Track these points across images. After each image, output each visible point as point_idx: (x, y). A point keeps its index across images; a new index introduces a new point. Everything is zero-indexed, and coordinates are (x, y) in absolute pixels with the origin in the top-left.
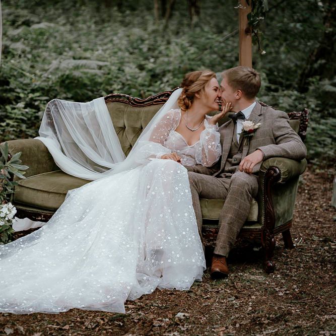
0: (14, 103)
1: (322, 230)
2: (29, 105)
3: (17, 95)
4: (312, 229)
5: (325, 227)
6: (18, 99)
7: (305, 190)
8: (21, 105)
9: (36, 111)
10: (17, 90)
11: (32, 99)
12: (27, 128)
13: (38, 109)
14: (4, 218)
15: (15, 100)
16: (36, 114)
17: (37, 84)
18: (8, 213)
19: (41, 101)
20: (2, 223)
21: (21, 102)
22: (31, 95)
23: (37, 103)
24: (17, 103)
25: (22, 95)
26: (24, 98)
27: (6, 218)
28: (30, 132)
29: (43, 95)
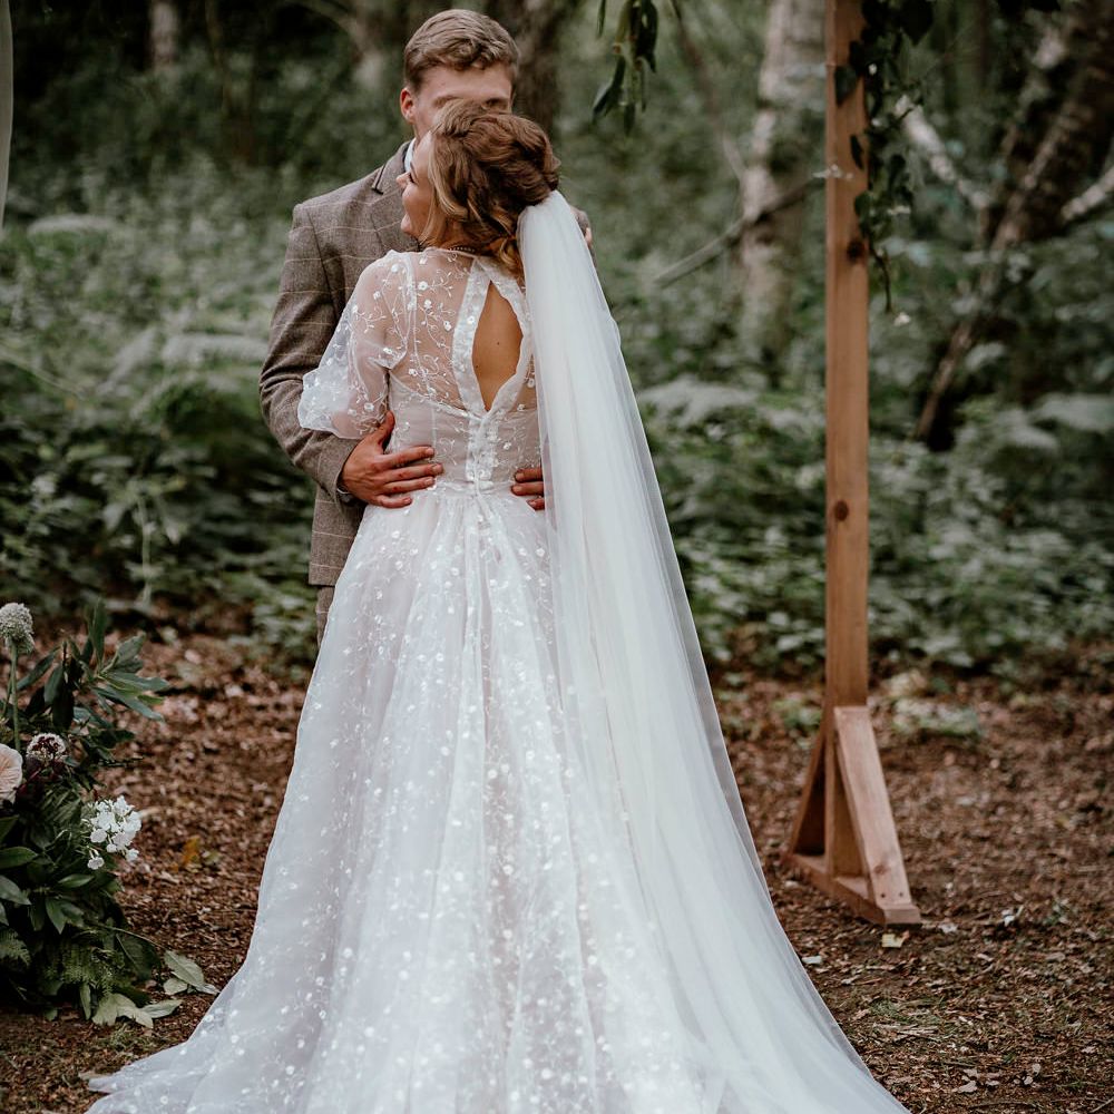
0: (21, 477)
1: (1079, 881)
2: (68, 485)
3: (30, 451)
4: (1047, 880)
5: (1084, 875)
6: (33, 466)
7: (988, 759)
8: (44, 485)
9: (96, 504)
10: (28, 435)
11: (78, 465)
12: (73, 560)
13: (99, 497)
14: (103, 845)
15: (22, 467)
16: (97, 516)
17: (89, 416)
18: (115, 828)
19: (109, 471)
20: (95, 862)
21: (43, 473)
22: (75, 453)
23: (97, 479)
24: (31, 478)
25: (46, 453)
26: (54, 462)
27: (111, 848)
28: (82, 573)
29: (113, 450)
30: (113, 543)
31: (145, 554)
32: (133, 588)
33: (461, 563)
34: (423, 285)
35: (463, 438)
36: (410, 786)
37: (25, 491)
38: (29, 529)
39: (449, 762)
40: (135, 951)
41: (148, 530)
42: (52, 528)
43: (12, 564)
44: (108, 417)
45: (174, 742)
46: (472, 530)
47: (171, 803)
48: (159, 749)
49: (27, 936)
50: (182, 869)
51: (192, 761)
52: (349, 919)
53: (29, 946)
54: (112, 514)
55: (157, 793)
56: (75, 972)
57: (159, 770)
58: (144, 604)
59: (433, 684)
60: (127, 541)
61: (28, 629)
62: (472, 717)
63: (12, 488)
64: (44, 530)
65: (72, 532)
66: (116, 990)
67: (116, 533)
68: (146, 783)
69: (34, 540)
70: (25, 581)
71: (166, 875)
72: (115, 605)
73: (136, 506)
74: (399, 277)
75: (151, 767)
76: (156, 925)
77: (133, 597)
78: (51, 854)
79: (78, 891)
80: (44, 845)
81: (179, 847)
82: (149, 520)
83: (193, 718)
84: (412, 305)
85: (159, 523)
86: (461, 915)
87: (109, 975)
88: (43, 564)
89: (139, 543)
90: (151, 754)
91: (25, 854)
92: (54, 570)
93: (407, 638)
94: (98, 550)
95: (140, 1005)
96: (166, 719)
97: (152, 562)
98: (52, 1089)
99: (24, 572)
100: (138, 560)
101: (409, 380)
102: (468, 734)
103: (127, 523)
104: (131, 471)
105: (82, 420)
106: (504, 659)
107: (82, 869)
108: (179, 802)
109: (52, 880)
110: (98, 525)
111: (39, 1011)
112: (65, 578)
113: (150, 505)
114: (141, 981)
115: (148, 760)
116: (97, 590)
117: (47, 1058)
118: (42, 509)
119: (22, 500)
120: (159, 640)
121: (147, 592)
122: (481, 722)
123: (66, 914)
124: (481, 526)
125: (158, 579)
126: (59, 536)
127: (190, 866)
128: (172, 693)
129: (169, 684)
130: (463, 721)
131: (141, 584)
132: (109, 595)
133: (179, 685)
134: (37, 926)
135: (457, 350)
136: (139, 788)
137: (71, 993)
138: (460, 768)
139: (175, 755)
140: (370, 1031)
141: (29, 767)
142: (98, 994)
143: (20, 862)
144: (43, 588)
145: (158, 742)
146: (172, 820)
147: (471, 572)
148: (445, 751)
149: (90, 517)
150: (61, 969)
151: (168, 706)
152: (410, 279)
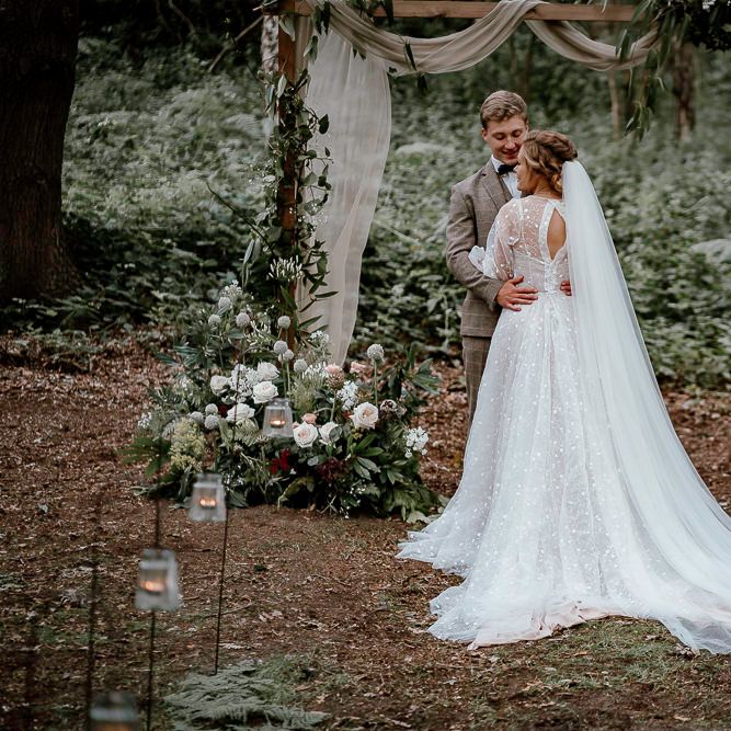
0: (387, 286)
2: (410, 289)
3: (392, 272)
6: (392, 279)
8: (398, 289)
9: (423, 299)
10: (391, 264)
11: (415, 279)
12: (410, 326)
13: (425, 295)
14: (411, 448)
15: (388, 281)
16: (424, 304)
17: (421, 254)
18: (417, 440)
19: (430, 282)
20: (408, 455)
21: (398, 283)
22: (413, 273)
23: (424, 286)
24: (392, 285)
25: (399, 273)
26: (403, 277)
27: (415, 449)
28: (415, 332)
29: (433, 272)
30: (431, 318)
31: (447, 324)
32: (440, 340)
33: (542, 325)
34: (526, 210)
35: (543, 272)
36: (520, 418)
37: (389, 292)
38: (390, 310)
39: (536, 408)
40: (426, 495)
41: (448, 311)
42: (401, 310)
43: (381, 328)
44: (432, 255)
45: (454, 412)
46: (547, 311)
47: (450, 439)
48: (447, 415)
49: (379, 485)
50: (452, 466)
51: (462, 421)
52: (498, 471)
53: (380, 490)
54: (431, 304)
55: (444, 434)
56: (399, 501)
57: (446, 425)
58: (444, 348)
59: (530, 376)
60: (438, 317)
61: (382, 355)
62: (546, 389)
63: (382, 290)
64: (398, 312)
65: (412, 312)
66: (416, 509)
67: (432, 314)
68: (440, 431)
69: (392, 316)
70: (387, 336)
71: (444, 468)
72: (431, 348)
73: (442, 301)
74: (516, 208)
75: (442, 423)
76: (438, 487)
77: (440, 345)
78: (390, 452)
79: (401, 467)
80: (387, 448)
81: (451, 457)
82: (449, 307)
83: (464, 401)
84: (522, 218)
85: (454, 309)
86: (541, 470)
87: (413, 504)
88: (396, 328)
89: (443, 318)
90: (442, 418)
91: (378, 451)
92: (401, 331)
93: (520, 356)
94: (424, 322)
95: (427, 516)
96: (451, 402)
97: (449, 328)
98: (388, 545)
99: (386, 332)
100: (443, 326)
101: (520, 250)
102: (544, 396)
103: (438, 309)
104: (441, 283)
105: (419, 255)
106: (559, 364)
107: (403, 457)
108: (453, 438)
109: (390, 462)
110: (425, 308)
111: (384, 517)
112: (407, 334)
113: (450, 299)
114: (428, 507)
115: (441, 420)
116: (422, 341)
117: (386, 534)
118: (397, 301)
119: (386, 296)
120: (452, 366)
121: (447, 341)
122: (549, 391)
123: (396, 477)
124: (551, 310)
125: (452, 336)
126: (404, 314)
127: (455, 465)
128: (456, 390)
129: (453, 387)
130: (542, 391)
131: (444, 338)
132: (429, 344)
133: (459, 387)
134: (383, 481)
135: (541, 236)
136: (436, 433)
137: (397, 510)
138: (540, 410)
139: (454, 418)
140: (505, 517)
141: (381, 413)
142: (409, 511)
143: (377, 454)
144: (397, 340)
145: (446, 412)
146: (449, 446)
147: (547, 330)
148: (535, 403)
149: (420, 306)
150: (393, 500)
151: (453, 396)
152: (521, 209)
